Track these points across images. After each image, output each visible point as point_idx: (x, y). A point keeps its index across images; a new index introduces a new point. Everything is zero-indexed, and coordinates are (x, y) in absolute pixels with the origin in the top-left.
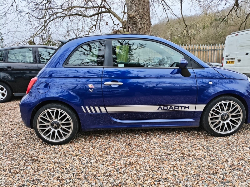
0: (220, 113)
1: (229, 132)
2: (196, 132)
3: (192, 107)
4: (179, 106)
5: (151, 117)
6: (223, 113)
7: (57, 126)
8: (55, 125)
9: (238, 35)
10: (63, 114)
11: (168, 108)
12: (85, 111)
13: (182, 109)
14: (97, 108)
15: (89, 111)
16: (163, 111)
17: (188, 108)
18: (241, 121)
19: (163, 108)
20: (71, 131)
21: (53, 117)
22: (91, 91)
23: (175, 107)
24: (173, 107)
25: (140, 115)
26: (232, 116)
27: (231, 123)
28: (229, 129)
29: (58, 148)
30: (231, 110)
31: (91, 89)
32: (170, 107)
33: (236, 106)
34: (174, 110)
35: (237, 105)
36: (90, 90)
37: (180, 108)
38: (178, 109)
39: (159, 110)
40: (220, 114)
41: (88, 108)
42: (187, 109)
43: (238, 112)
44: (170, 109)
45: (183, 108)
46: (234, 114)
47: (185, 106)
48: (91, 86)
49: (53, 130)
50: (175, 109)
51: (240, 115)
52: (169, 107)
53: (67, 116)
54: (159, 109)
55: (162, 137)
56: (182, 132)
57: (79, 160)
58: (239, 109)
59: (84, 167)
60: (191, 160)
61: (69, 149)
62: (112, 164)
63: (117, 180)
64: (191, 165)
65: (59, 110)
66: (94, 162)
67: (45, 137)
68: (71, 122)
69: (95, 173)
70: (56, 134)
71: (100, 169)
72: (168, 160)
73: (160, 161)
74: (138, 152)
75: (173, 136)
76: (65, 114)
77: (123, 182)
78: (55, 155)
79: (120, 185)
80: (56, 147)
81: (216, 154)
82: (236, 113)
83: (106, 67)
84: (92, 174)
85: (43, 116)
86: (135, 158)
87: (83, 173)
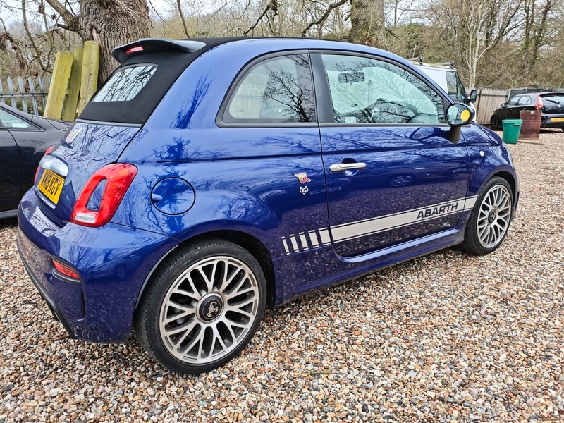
1: (497, 242)
4: (446, 205)
6: (491, 209)
7: (216, 311)
10: (237, 268)
11: (432, 212)
12: (287, 250)
14: (313, 237)
15: (296, 246)
17: (456, 206)
19: (424, 215)
20: (252, 318)
22: (304, 191)
24: (438, 208)
26: (500, 213)
27: (499, 226)
28: (497, 237)
30: (500, 202)
31: (304, 186)
35: (506, 191)
36: (301, 188)
37: (446, 210)
38: (444, 212)
39: (419, 219)
41: (293, 240)
42: (454, 209)
43: (507, 203)
44: (434, 213)
45: (451, 207)
46: (502, 208)
47: (453, 204)
48: (302, 176)
50: (440, 213)
51: (508, 209)
52: (433, 209)
53: (244, 273)
54: (419, 216)
55: (410, 278)
56: (425, 261)
57: (339, 382)
58: (507, 198)
59: (385, 392)
60: (522, 304)
61: (266, 368)
62: (425, 361)
63: (492, 387)
64: (536, 313)
65: (227, 260)
66: (382, 372)
67: (181, 356)
68: (255, 289)
69: (432, 394)
70: (216, 334)
71: (423, 381)
72: (495, 316)
73: (487, 323)
74: (423, 320)
75: (424, 271)
76: (239, 268)
77: (506, 386)
78: (254, 396)
79: (510, 394)
80: (216, 375)
81: (533, 284)
82: (505, 206)
83: (323, 124)
84: (430, 399)
85: (179, 288)
86: (441, 334)
87: (408, 406)
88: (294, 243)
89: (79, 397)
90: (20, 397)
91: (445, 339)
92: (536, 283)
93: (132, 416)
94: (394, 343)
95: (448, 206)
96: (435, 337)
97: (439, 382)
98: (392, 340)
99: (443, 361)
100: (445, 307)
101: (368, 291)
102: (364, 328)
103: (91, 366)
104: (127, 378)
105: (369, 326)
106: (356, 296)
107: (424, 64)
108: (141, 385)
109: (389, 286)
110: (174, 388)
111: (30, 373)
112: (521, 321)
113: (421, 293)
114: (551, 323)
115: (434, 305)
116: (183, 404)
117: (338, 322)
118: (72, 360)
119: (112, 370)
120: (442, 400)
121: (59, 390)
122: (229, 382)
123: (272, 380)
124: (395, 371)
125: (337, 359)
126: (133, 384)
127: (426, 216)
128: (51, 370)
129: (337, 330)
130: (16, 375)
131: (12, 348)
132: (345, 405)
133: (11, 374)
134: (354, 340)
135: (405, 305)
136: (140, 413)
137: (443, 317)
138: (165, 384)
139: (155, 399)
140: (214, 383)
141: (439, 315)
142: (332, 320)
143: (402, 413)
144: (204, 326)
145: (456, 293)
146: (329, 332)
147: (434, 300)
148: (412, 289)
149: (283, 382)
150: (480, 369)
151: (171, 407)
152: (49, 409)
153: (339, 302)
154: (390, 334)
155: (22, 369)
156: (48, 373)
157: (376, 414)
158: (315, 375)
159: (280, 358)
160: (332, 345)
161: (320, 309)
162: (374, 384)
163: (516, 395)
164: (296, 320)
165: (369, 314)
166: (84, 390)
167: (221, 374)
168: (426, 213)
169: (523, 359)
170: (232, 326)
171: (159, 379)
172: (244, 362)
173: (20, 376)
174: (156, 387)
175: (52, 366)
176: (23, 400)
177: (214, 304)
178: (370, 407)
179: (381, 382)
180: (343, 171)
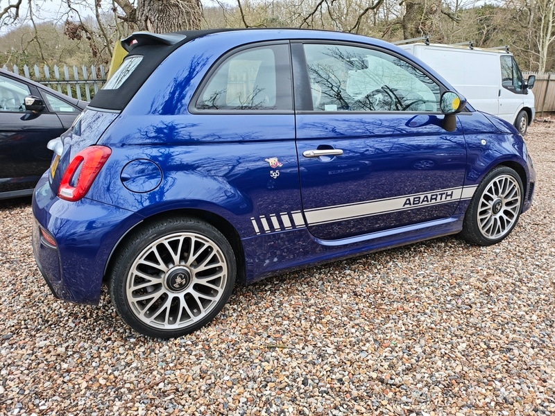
0: (493, 200)
1: (502, 234)
3: (457, 194)
4: (438, 193)
6: (497, 198)
7: (184, 282)
8: (178, 280)
10: (204, 245)
11: (421, 200)
12: (257, 230)
13: (441, 199)
14: (285, 219)
15: (267, 227)
16: (412, 207)
17: (451, 195)
18: (518, 210)
19: (412, 202)
22: (275, 175)
23: (432, 196)
24: (429, 196)
26: (507, 204)
27: (505, 218)
28: (503, 228)
30: (506, 192)
31: (274, 170)
32: (425, 197)
33: (514, 184)
34: (430, 203)
35: (514, 181)
37: (439, 198)
38: (436, 200)
40: (492, 202)
41: (264, 221)
42: (449, 198)
43: (516, 194)
44: (423, 201)
45: (444, 196)
46: (509, 199)
47: (447, 193)
50: (431, 201)
51: (517, 201)
52: (422, 197)
53: (212, 250)
54: (405, 204)
55: (399, 264)
56: (422, 249)
57: (291, 356)
58: (516, 189)
59: (329, 369)
60: (505, 297)
61: (230, 338)
62: (380, 344)
63: (437, 375)
64: (516, 307)
65: (193, 237)
66: (335, 351)
67: (148, 321)
68: (224, 265)
69: (374, 375)
70: (183, 304)
71: (370, 362)
72: (471, 307)
73: (460, 312)
74: (395, 305)
75: (417, 258)
76: (207, 245)
77: (453, 374)
78: (209, 362)
79: (454, 381)
80: (182, 341)
81: (527, 277)
82: (513, 197)
83: (300, 111)
84: (371, 379)
85: (145, 259)
86: (408, 320)
87: (346, 383)
88: (263, 224)
89: (61, 350)
90: (14, 346)
91: (409, 324)
92: (529, 276)
93: (99, 369)
94: (358, 325)
95: (442, 194)
96: (401, 322)
97: (386, 365)
98: (357, 322)
99: (399, 346)
100: (423, 295)
101: (352, 274)
102: (335, 309)
103: (80, 325)
104: (106, 337)
105: (340, 307)
106: (339, 279)
107: (475, 48)
108: (116, 344)
109: (376, 271)
110: (142, 349)
111: (29, 326)
112: (496, 313)
113: (405, 279)
114: (527, 317)
115: (413, 291)
116: (145, 364)
117: (312, 301)
118: (66, 318)
119: (97, 329)
120: (382, 381)
121: (47, 342)
122: (192, 348)
123: (231, 349)
124: (347, 351)
125: (297, 335)
126: (109, 342)
127: (414, 204)
128: (46, 325)
129: (308, 309)
130: (17, 327)
131: (22, 305)
132: (288, 377)
133: (13, 326)
134: (321, 319)
135: (384, 289)
136: (106, 367)
137: (416, 304)
138: (135, 344)
139: (122, 357)
140: (178, 348)
141: (414, 302)
142: (307, 299)
143: (337, 390)
144: (171, 296)
145: (441, 281)
146: (300, 310)
147: (415, 287)
148: (397, 275)
149: (240, 351)
150: (433, 355)
151: (134, 365)
152: (33, 357)
153: (320, 283)
154: (357, 316)
155: (23, 322)
156: (43, 327)
157: (313, 388)
158: (272, 348)
159: (246, 331)
160: (298, 322)
161: (300, 289)
162: (322, 360)
163: (459, 383)
164: (273, 297)
165: (345, 296)
166: (67, 344)
167: (187, 340)
168: (414, 201)
169: (482, 349)
170: (199, 298)
171: (132, 340)
172: (211, 332)
173: (20, 328)
174: (127, 347)
175: (48, 321)
176: (16, 348)
177: (181, 277)
178: (310, 381)
179: (330, 360)
180: (318, 157)
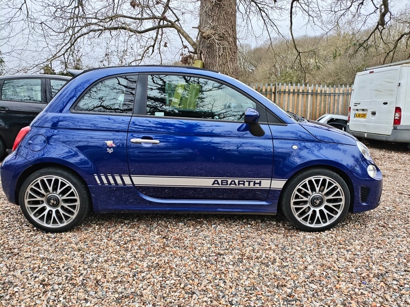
0: (310, 195)
1: (323, 225)
2: (275, 223)
3: (266, 184)
4: (245, 180)
5: (207, 196)
6: (314, 194)
7: (55, 203)
8: (52, 201)
9: (372, 72)
10: (66, 185)
11: (229, 183)
12: (99, 182)
13: (249, 185)
14: (118, 178)
15: (105, 181)
16: (220, 186)
17: (260, 184)
18: (342, 208)
19: (220, 183)
20: (76, 212)
21: (50, 189)
22: (110, 151)
23: (239, 181)
24: (237, 181)
25: (191, 192)
26: (329, 201)
27: (326, 212)
28: (324, 220)
29: (55, 238)
30: (326, 191)
31: (110, 148)
32: (232, 181)
33: (335, 185)
34: (237, 186)
35: (335, 183)
36: (108, 149)
37: (247, 184)
38: (244, 185)
39: (215, 185)
40: (309, 197)
41: (103, 178)
42: (257, 186)
43: (338, 194)
44: (231, 184)
45: (252, 184)
46: (330, 197)
47: (255, 181)
48: (109, 143)
49: (48, 208)
50: (239, 185)
51: (341, 200)
52: (229, 181)
53: (71, 188)
54: (214, 183)
57: (81, 256)
58: (338, 190)
60: (251, 265)
65: (60, 179)
66: (103, 261)
67: (35, 219)
68: (77, 198)
69: (100, 278)
70: (54, 215)
76: (68, 185)
78: (47, 247)
80: (52, 235)
82: (335, 196)
83: (135, 115)
85: (34, 186)
88: (104, 179)
94: (137, 253)
95: (249, 182)
98: (139, 251)
100: (200, 248)
101: (181, 226)
105: (144, 241)
106: (169, 227)
109: (199, 227)
110: (33, 233)
112: (226, 272)
113: (206, 237)
115: (198, 244)
116: (25, 239)
124: (108, 263)
127: (222, 185)
134: (125, 244)
135: (185, 239)
139: (22, 234)
140: (46, 237)
148: (206, 233)
149: (66, 247)
151: (20, 239)
158: (80, 250)
161: (141, 226)
165: (158, 237)
167: (55, 235)
168: (222, 183)
170: (63, 214)
172: (69, 235)
177: (54, 199)
180: (140, 143)
